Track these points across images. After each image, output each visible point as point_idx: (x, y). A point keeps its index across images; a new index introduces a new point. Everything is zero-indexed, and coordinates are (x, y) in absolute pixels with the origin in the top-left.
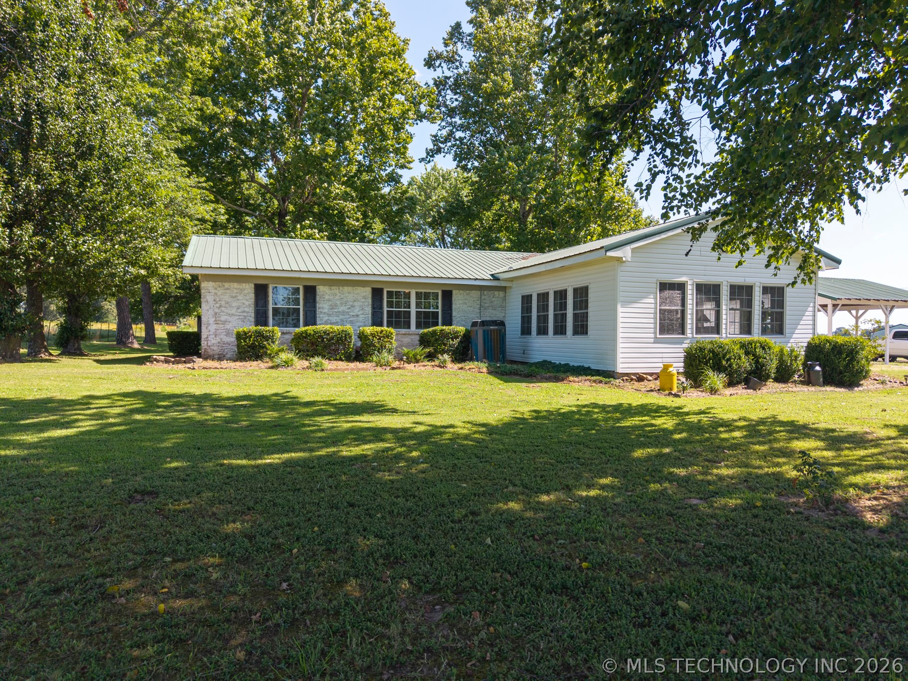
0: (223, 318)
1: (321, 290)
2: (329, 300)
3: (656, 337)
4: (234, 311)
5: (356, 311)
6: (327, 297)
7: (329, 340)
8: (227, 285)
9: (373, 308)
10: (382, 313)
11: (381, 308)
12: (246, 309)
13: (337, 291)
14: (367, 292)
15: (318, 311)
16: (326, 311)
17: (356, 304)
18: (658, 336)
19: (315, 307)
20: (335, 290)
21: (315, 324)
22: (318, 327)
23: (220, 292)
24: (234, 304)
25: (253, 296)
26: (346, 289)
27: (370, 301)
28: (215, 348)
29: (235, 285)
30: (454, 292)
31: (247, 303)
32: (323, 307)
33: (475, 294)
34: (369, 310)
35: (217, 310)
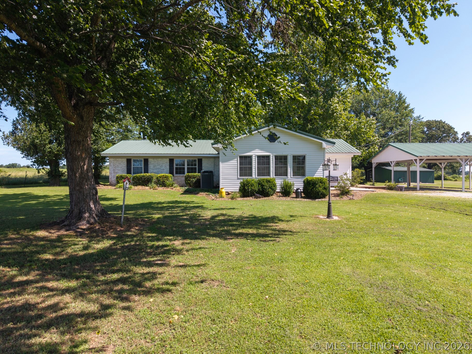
0: (116, 171)
1: (150, 160)
2: (153, 164)
3: (238, 178)
4: (120, 169)
5: (163, 168)
6: (152, 163)
7: (144, 179)
8: (117, 159)
9: (170, 166)
10: (173, 168)
11: (173, 166)
12: (124, 168)
13: (156, 160)
14: (168, 160)
15: (149, 168)
16: (152, 168)
17: (163, 165)
18: (239, 177)
19: (148, 166)
20: (155, 160)
21: (148, 173)
22: (149, 174)
23: (115, 162)
24: (120, 166)
25: (126, 163)
26: (159, 159)
27: (169, 164)
28: (114, 182)
29: (120, 159)
30: (203, 159)
31: (124, 166)
32: (151, 166)
33: (212, 160)
34: (168, 167)
35: (114, 168)
